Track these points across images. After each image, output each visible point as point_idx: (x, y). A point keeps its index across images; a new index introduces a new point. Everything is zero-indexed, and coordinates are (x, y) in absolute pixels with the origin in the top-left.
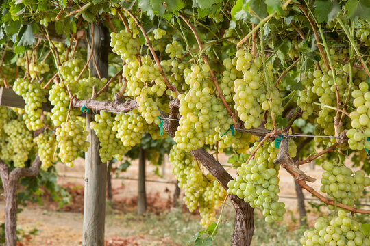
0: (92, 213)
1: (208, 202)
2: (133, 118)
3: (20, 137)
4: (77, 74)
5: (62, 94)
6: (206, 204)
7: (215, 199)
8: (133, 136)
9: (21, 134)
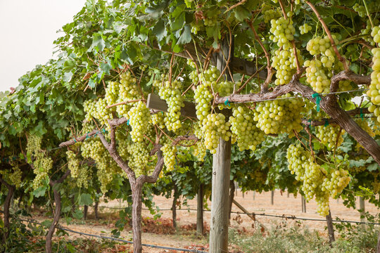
0: (219, 201)
1: (324, 192)
2: (273, 108)
3: (140, 155)
4: (215, 79)
5: (206, 93)
6: (322, 193)
7: (333, 189)
8: (273, 124)
9: (141, 152)
